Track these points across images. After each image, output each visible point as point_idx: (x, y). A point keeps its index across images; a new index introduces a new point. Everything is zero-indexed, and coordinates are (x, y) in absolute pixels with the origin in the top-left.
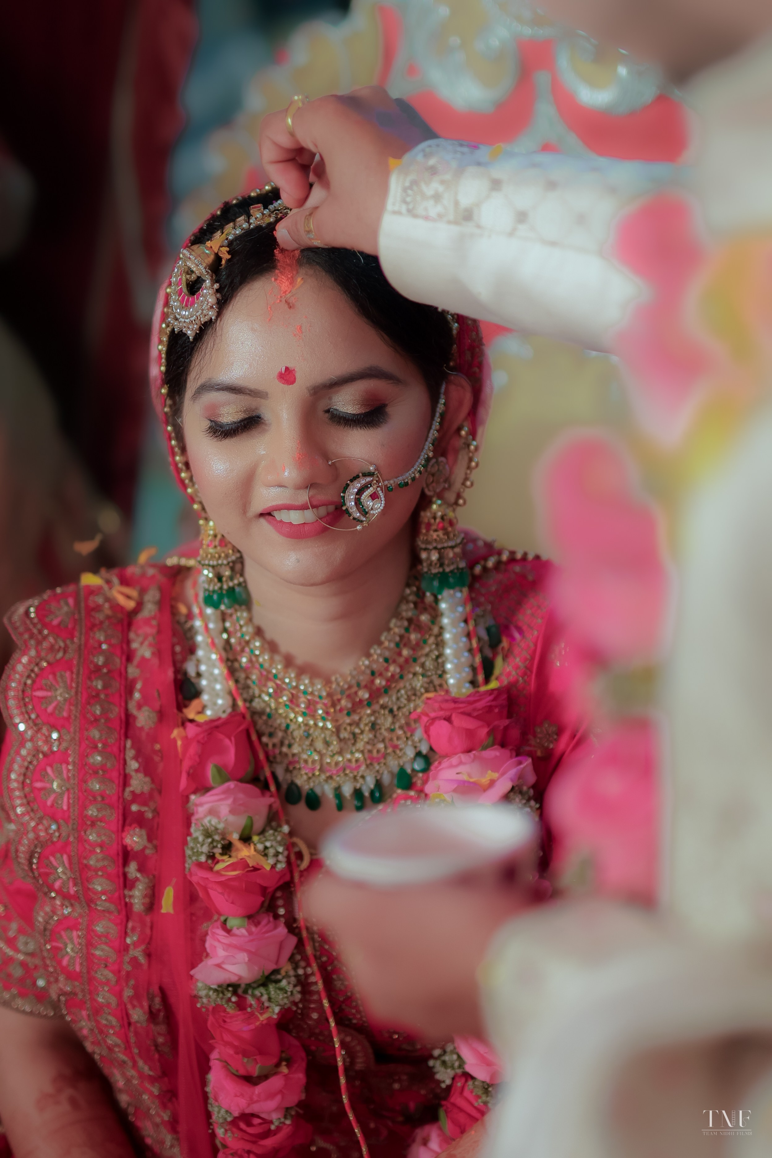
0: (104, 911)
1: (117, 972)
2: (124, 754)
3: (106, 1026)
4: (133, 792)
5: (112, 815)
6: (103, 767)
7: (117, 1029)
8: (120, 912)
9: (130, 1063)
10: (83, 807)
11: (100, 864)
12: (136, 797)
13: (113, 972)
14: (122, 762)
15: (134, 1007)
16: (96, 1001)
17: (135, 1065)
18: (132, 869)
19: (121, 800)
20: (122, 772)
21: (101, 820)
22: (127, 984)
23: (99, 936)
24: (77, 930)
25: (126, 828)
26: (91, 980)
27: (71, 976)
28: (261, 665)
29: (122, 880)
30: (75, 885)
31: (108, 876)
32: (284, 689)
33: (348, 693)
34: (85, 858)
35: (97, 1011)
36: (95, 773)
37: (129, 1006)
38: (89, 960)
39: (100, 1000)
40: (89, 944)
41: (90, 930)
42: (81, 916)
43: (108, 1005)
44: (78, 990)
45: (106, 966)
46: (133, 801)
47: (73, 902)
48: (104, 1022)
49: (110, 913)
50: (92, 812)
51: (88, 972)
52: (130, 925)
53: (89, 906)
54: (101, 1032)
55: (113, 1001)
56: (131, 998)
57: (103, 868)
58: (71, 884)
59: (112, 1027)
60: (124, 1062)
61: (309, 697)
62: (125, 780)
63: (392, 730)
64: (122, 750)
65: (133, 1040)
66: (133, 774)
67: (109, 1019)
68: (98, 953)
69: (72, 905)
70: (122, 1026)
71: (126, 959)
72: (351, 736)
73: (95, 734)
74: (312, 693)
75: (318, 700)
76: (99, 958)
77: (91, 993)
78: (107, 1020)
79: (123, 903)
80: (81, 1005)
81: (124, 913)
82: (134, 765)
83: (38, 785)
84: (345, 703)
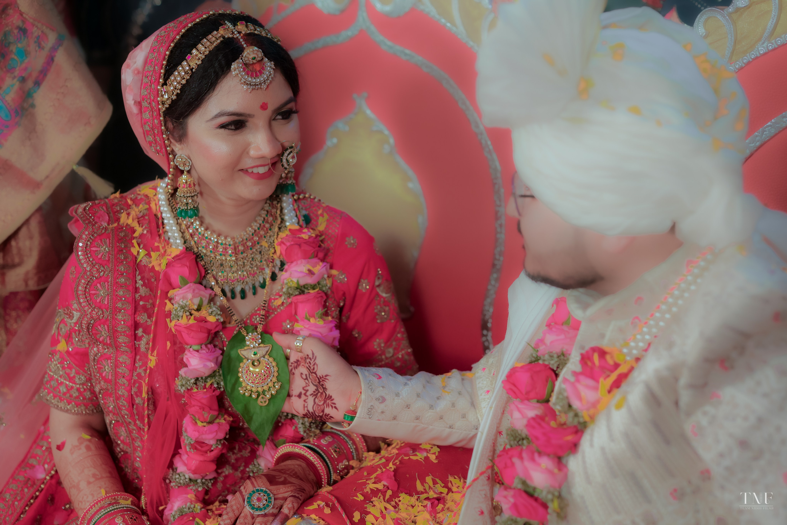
0: (124, 351)
1: (129, 381)
2: (136, 278)
3: (122, 406)
4: (140, 296)
5: (129, 307)
6: (126, 284)
7: (127, 407)
8: (132, 352)
9: (133, 423)
10: (114, 304)
11: (124, 330)
12: (142, 298)
13: (127, 380)
14: (134, 282)
15: (137, 396)
16: (118, 393)
17: (135, 425)
19: (134, 300)
20: (134, 286)
21: (124, 309)
22: (134, 386)
23: (121, 363)
24: (111, 360)
25: (137, 313)
26: (116, 383)
27: (107, 381)
28: (200, 233)
29: (133, 337)
30: (110, 339)
31: (127, 336)
32: (210, 243)
33: (242, 243)
34: (115, 327)
35: (118, 398)
36: (121, 287)
37: (135, 396)
38: (116, 374)
39: (120, 393)
40: (116, 366)
41: (116, 360)
42: (112, 353)
43: (123, 396)
44: (109, 387)
45: (124, 377)
46: (141, 300)
47: (108, 346)
48: (121, 404)
49: (127, 352)
50: (119, 305)
51: (116, 380)
53: (116, 349)
54: (119, 409)
55: (126, 394)
56: (136, 393)
57: (124, 332)
58: (108, 339)
59: (125, 406)
60: (130, 422)
61: (224, 246)
62: (136, 290)
63: (261, 262)
64: (135, 276)
65: (135, 412)
66: (140, 287)
67: (123, 402)
68: (120, 371)
69: (108, 348)
70: (129, 406)
71: (135, 374)
72: (243, 264)
73: (122, 268)
74: (226, 244)
75: (228, 247)
76: (121, 374)
77: (115, 390)
78: (122, 403)
79: (134, 348)
80: (110, 395)
81: (134, 352)
82: (140, 283)
83: (93, 292)
84: (241, 248)
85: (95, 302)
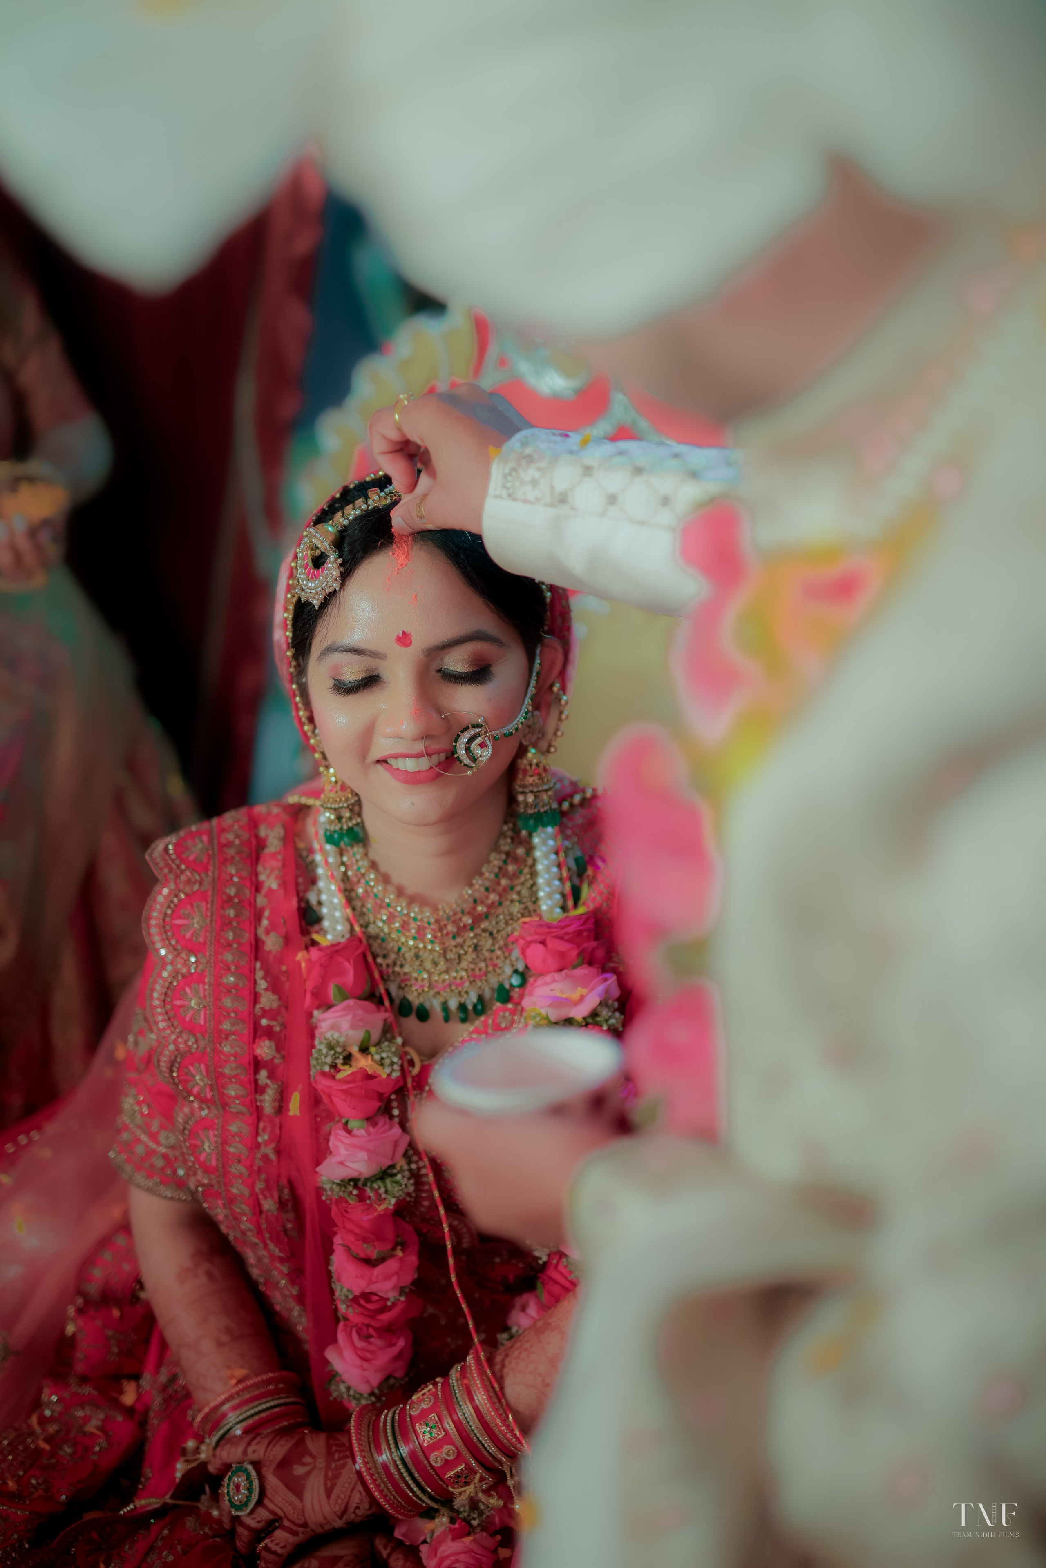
0: (237, 1113)
1: (250, 1167)
2: (255, 974)
3: (239, 1213)
4: (262, 1009)
5: (244, 1029)
6: (236, 986)
7: (250, 1215)
8: (251, 1114)
9: (262, 1245)
10: (218, 1022)
11: (234, 1072)
12: (265, 1013)
13: (246, 1167)
14: (252, 982)
15: (265, 1197)
16: (230, 1192)
17: (266, 1247)
18: (263, 1074)
19: (252, 1015)
20: (252, 990)
21: (234, 1033)
22: (259, 1178)
23: (233, 1135)
24: (213, 1129)
25: (257, 1040)
26: (226, 1173)
27: (207, 1170)
28: (376, 895)
29: (253, 1086)
30: (211, 1090)
31: (241, 1083)
32: (397, 916)
33: (453, 919)
34: (220, 1067)
35: (231, 1201)
36: (229, 992)
37: (261, 1197)
38: (224, 1156)
39: (235, 1191)
40: (225, 1142)
41: (224, 1129)
42: (216, 1117)
43: (242, 1195)
44: (214, 1182)
45: (239, 1162)
46: (263, 1017)
47: (210, 1105)
48: (238, 1210)
49: (242, 1114)
50: (226, 1026)
51: (224, 1167)
52: (261, 1125)
53: (224, 1108)
54: (235, 1218)
55: (246, 1192)
56: (262, 1190)
57: (236, 1076)
58: (208, 1090)
59: (245, 1214)
60: (256, 1244)
61: (419, 923)
62: (255, 998)
63: (492, 951)
64: (253, 971)
65: (264, 1226)
66: (262, 992)
67: (243, 1208)
68: (232, 1150)
69: (209, 1108)
70: (254, 1214)
71: (259, 1155)
72: (457, 957)
73: (228, 957)
74: (421, 920)
75: (427, 925)
76: (234, 1155)
77: (225, 1185)
78: (240, 1208)
79: (254, 1106)
80: (218, 1195)
81: (255, 1114)
82: (262, 985)
83: (178, 1003)
84: (451, 928)
85: (182, 1021)
